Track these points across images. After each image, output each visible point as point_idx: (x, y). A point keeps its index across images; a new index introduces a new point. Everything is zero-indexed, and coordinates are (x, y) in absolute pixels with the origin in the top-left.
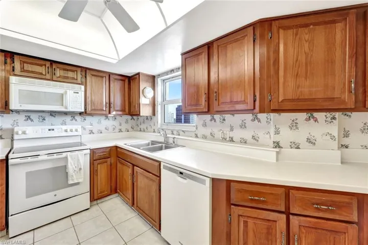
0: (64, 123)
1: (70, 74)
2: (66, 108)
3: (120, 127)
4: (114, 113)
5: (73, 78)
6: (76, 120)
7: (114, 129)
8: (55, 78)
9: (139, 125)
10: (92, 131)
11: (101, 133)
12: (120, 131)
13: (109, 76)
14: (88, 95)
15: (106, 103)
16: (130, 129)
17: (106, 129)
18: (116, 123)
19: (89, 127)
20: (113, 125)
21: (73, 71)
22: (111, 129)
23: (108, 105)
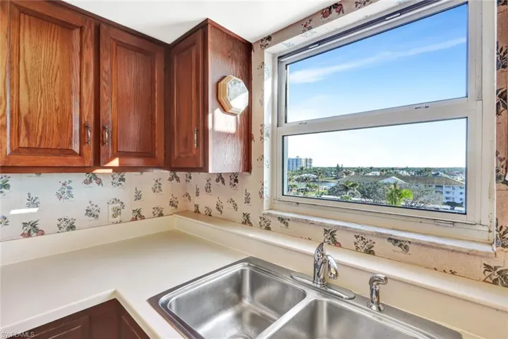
3: (137, 205)
7: (117, 212)
9: (193, 195)
12: (138, 216)
13: (98, 29)
15: (83, 127)
16: (167, 209)
17: (89, 212)
18: (123, 193)
20: (116, 200)
22: (106, 212)
23: (90, 134)
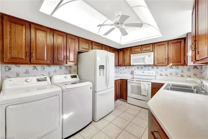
0: (149, 70)
1: (148, 48)
2: (145, 63)
4: (171, 64)
5: (149, 50)
6: (154, 69)
7: (176, 74)
8: (142, 52)
9: (202, 73)
10: (161, 74)
11: (167, 76)
12: (182, 76)
13: (168, 42)
14: (155, 56)
15: (166, 59)
16: (192, 75)
19: (160, 72)
21: (149, 47)
22: (174, 74)
